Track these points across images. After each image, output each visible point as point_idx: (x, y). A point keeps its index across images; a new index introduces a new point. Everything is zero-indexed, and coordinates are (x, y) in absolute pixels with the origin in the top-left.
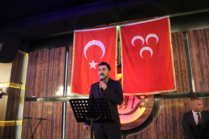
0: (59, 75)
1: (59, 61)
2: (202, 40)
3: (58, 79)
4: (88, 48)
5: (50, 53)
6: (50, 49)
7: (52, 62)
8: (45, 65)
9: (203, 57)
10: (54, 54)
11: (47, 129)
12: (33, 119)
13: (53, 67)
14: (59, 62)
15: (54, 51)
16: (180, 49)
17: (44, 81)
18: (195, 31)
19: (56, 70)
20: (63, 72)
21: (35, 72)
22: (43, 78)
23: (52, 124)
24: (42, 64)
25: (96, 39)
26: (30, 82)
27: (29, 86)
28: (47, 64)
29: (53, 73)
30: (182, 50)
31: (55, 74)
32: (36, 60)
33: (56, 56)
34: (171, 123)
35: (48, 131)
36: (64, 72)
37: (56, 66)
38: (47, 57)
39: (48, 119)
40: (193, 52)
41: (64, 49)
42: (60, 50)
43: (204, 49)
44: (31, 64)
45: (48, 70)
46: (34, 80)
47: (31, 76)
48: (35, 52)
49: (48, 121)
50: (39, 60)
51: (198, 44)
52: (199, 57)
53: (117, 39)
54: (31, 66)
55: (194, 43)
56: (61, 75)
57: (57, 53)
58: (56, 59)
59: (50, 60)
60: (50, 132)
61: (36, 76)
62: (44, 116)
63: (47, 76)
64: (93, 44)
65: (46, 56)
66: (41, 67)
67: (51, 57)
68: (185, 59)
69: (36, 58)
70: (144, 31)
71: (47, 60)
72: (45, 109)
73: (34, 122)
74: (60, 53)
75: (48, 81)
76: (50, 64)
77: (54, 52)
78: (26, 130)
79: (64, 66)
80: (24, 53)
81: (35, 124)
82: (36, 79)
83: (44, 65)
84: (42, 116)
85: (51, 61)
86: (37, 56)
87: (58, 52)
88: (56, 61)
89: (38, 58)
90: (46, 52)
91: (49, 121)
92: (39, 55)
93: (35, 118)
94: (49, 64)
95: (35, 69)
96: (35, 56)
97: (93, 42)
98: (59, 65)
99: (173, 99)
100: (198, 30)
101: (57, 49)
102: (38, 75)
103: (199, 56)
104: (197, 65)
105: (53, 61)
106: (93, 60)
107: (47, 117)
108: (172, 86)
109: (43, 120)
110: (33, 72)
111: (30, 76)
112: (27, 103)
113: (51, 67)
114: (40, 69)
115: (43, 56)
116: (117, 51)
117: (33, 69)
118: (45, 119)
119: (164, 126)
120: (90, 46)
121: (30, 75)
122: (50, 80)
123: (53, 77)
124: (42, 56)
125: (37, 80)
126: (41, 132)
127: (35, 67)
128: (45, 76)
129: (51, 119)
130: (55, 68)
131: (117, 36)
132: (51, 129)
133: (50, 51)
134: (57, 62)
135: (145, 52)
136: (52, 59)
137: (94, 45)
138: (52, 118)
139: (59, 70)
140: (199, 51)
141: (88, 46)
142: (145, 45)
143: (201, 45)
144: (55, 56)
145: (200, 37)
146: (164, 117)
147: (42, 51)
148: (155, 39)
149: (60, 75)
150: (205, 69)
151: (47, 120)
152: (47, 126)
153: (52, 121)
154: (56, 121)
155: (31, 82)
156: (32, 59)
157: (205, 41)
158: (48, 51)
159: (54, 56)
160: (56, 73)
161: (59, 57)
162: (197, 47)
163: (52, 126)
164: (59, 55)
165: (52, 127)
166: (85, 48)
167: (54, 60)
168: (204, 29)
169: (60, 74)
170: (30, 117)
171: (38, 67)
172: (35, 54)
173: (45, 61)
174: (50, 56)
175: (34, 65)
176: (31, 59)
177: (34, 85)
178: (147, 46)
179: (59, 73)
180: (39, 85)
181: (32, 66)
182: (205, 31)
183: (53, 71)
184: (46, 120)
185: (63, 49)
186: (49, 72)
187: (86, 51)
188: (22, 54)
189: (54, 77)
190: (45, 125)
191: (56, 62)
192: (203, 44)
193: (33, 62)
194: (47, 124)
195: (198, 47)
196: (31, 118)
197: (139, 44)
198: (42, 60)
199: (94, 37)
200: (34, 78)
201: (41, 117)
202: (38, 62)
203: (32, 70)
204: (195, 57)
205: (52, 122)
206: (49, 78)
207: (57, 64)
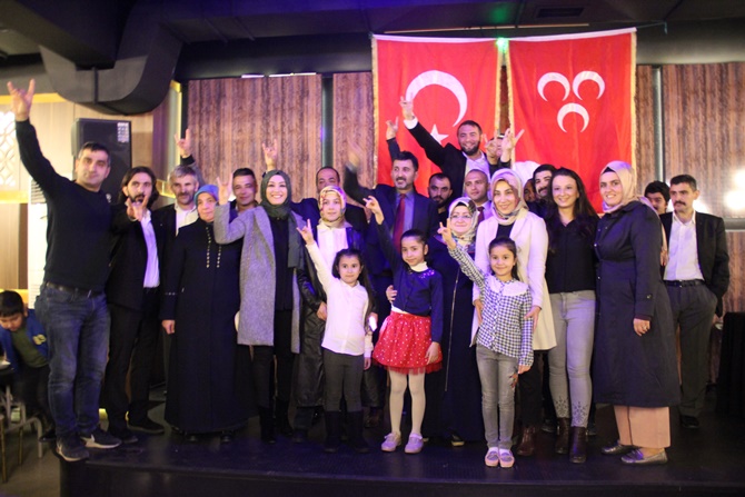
0: (304, 158)
1: (302, 115)
2: (696, 92)
3: (301, 169)
5: (267, 88)
6: (266, 75)
7: (276, 117)
8: (254, 125)
9: (692, 136)
10: (283, 92)
13: (283, 133)
14: (301, 120)
16: (642, 111)
18: (681, 68)
19: (294, 143)
20: (317, 150)
21: (220, 146)
24: (240, 120)
25: (441, 68)
28: (259, 123)
30: (645, 113)
31: (291, 154)
32: (218, 108)
33: (291, 100)
37: (290, 131)
38: (259, 101)
40: (671, 122)
41: (317, 82)
43: (696, 116)
44: (200, 120)
45: (267, 140)
46: (218, 171)
47: (204, 159)
48: (212, 82)
50: (228, 107)
51: (684, 103)
52: (684, 134)
54: (201, 127)
55: (674, 98)
56: (311, 157)
57: (291, 90)
58: (291, 109)
59: (268, 111)
61: (223, 157)
65: (255, 97)
66: (240, 131)
67: (272, 101)
68: (651, 137)
69: (218, 102)
71: (258, 109)
74: (303, 91)
76: (272, 124)
77: (282, 88)
82: (223, 165)
83: (248, 125)
85: (272, 114)
86: (221, 95)
87: (296, 89)
88: (291, 115)
89: (225, 103)
90: (254, 86)
92: (229, 92)
94: (268, 124)
95: (218, 136)
96: (213, 94)
98: (301, 127)
100: (688, 65)
101: (292, 81)
102: (228, 155)
103: (683, 132)
104: (676, 155)
105: (282, 115)
110: (211, 144)
113: (275, 132)
114: (236, 137)
115: (243, 97)
117: (208, 135)
121: (200, 154)
124: (241, 97)
125: (227, 170)
127: (218, 131)
130: (291, 138)
133: (269, 85)
134: (295, 120)
135: (570, 117)
136: (276, 109)
139: (303, 144)
140: (685, 120)
143: (691, 107)
144: (287, 101)
145: (691, 85)
148: (597, 86)
149: (307, 159)
150: (693, 165)
157: (701, 96)
158: (260, 83)
159: (283, 100)
160: (295, 153)
161: (301, 104)
162: (681, 110)
164: (302, 98)
167: (283, 110)
168: (703, 65)
169: (308, 156)
171: (228, 131)
172: (212, 87)
173: (252, 114)
174: (269, 99)
175: (212, 124)
176: (197, 103)
178: (577, 101)
179: (304, 152)
181: (204, 126)
182: (705, 72)
185: (314, 80)
191: (290, 120)
192: (696, 103)
193: (208, 112)
195: (684, 109)
197: (556, 95)
198: (241, 108)
199: (434, 62)
200: (217, 164)
202: (227, 115)
204: (673, 135)
207: (294, 125)
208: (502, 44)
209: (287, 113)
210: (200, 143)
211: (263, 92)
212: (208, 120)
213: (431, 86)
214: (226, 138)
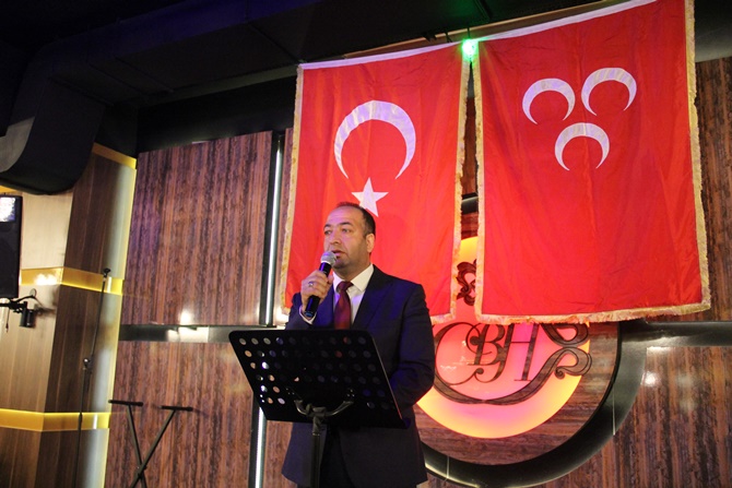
0: (245, 240)
1: (247, 186)
3: (241, 255)
4: (348, 133)
5: (213, 155)
6: (213, 140)
7: (219, 190)
8: (196, 201)
10: (230, 159)
11: (196, 446)
12: (149, 410)
13: (225, 209)
14: (246, 192)
15: (230, 146)
17: (188, 263)
19: (236, 221)
20: (260, 229)
21: (160, 229)
22: (186, 253)
23: (217, 429)
24: (181, 197)
25: (380, 96)
26: (138, 267)
27: (136, 284)
28: (201, 199)
29: (222, 233)
31: (231, 236)
32: (163, 184)
33: (237, 166)
34: (691, 450)
35: (199, 454)
36: (263, 231)
37: (233, 206)
38: (204, 171)
39: (201, 409)
41: (267, 141)
42: (251, 143)
44: (145, 199)
45: (207, 220)
46: (155, 261)
47: (144, 246)
48: (160, 152)
49: (202, 418)
50: (172, 182)
53: (463, 95)
54: (144, 207)
56: (252, 240)
57: (238, 155)
58: (236, 178)
59: (212, 182)
60: (207, 462)
61: (163, 245)
62: (187, 399)
63: (201, 243)
64: (370, 118)
65: (200, 167)
66: (182, 209)
67: (217, 171)
69: (164, 176)
70: (574, 56)
71: (202, 181)
72: (193, 370)
73: (150, 420)
74: (250, 155)
75: (205, 263)
76: (214, 199)
77: (229, 152)
78: (122, 451)
79: (265, 204)
80: (117, 156)
81: (155, 426)
82: (162, 254)
84: (180, 398)
85: (216, 185)
86: (167, 167)
87: (243, 153)
88: (235, 186)
89: (170, 177)
90: (201, 152)
91: (206, 416)
92: (175, 163)
93: (154, 406)
94: (210, 199)
95: (160, 217)
96: (159, 166)
97: (372, 110)
98: (245, 201)
99: (702, 347)
101: (239, 142)
102: (167, 240)
105: (226, 187)
106: (369, 182)
107: (199, 402)
108: (691, 289)
109: (184, 415)
110: (152, 228)
111: (140, 245)
112: (128, 349)
113: (217, 208)
114: (177, 218)
115: (188, 168)
116: (461, 144)
117: (150, 216)
118: (189, 409)
119: (659, 459)
120: (357, 123)
121: (140, 240)
122: (213, 261)
123: (222, 250)
124: (185, 168)
125: (164, 259)
126: (175, 461)
127: (160, 211)
128: (193, 247)
129: (211, 410)
130: (233, 214)
131: (464, 83)
132: (213, 449)
133: (214, 150)
134: (239, 192)
135: (577, 143)
136: (220, 180)
137: (373, 121)
138: (214, 408)
139: (245, 223)
141: (349, 125)
142: (580, 115)
144: (232, 168)
146: (659, 419)
147: (184, 149)
148: (623, 89)
149: (249, 242)
151: (198, 412)
152: (197, 438)
153: (215, 416)
154: (231, 417)
155: (145, 266)
156: (147, 180)
158: (205, 149)
159: (229, 169)
160: (236, 234)
161: (247, 171)
163: (216, 436)
164: (248, 163)
165: (214, 439)
166: (338, 134)
167: (228, 180)
169: (249, 237)
170: (138, 400)
171: (171, 211)
172: (160, 158)
173: (195, 188)
174: (214, 167)
175: (156, 203)
176: (144, 178)
177: (153, 280)
178: (588, 119)
179: (245, 231)
180: (174, 277)
181: (147, 206)
183: (223, 227)
184: (194, 414)
185: (263, 139)
186: (207, 229)
187: (342, 143)
188: (110, 161)
189: (226, 250)
190: (190, 430)
191: (234, 193)
193: (153, 190)
194: (198, 426)
196: (140, 404)
197: (552, 113)
198: (185, 182)
199: (372, 90)
200: (156, 252)
201: (176, 401)
202: (170, 191)
203: (146, 221)
205: (215, 422)
206: (210, 251)
207: (238, 199)
208: (470, 49)
209: (232, 183)
210: (142, 226)
211: (208, 159)
212: (152, 198)
213: (367, 122)
214: (167, 219)
